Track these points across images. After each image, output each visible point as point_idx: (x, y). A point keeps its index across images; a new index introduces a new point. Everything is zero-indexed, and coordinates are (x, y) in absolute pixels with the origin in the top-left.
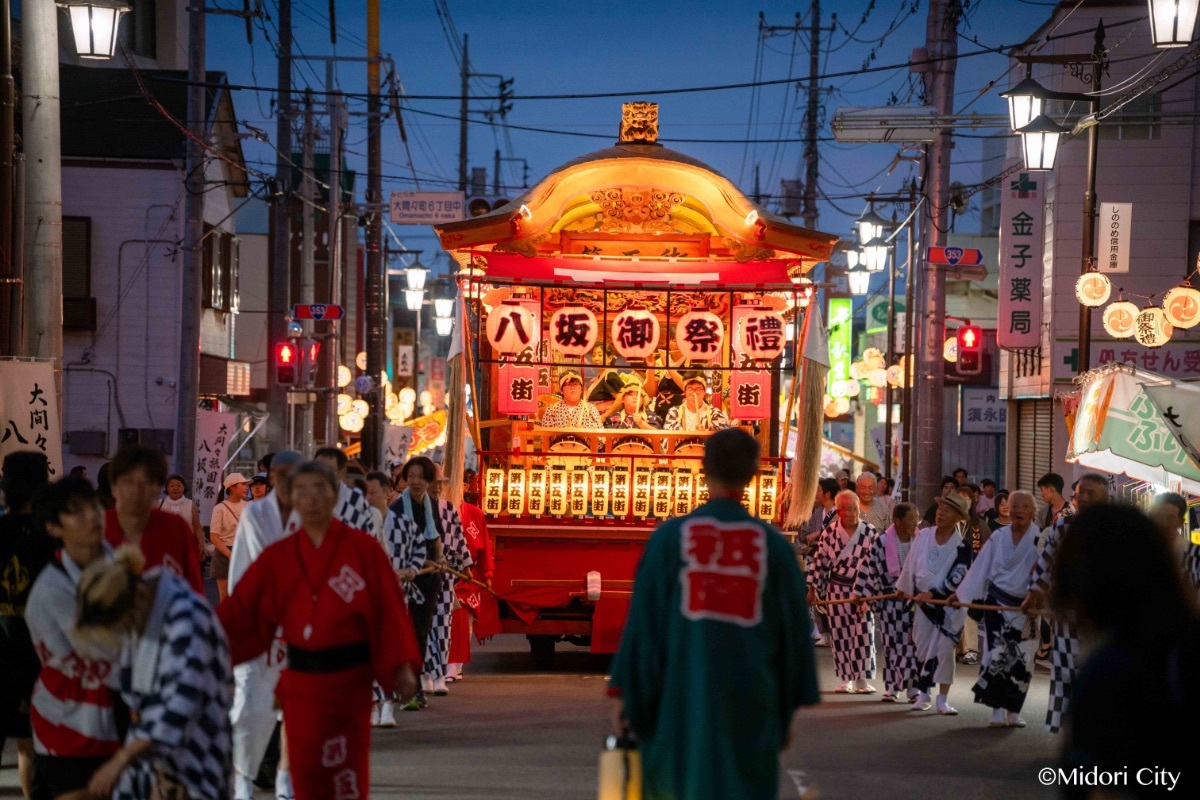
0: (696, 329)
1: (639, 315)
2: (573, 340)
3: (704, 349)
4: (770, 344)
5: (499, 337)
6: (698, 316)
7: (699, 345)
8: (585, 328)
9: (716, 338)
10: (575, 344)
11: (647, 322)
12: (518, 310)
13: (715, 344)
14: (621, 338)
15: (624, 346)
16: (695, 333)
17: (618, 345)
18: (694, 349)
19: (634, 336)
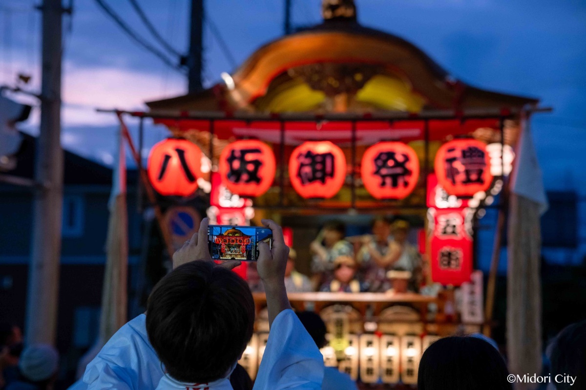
0: (385, 162)
1: (322, 148)
2: (245, 177)
3: (395, 185)
4: (474, 177)
5: (162, 175)
6: (386, 147)
7: (389, 181)
8: (258, 164)
9: (408, 172)
10: (248, 181)
11: (330, 155)
12: (183, 145)
13: (407, 178)
14: (299, 175)
15: (303, 183)
16: (384, 165)
17: (296, 182)
18: (383, 184)
19: (314, 171)
